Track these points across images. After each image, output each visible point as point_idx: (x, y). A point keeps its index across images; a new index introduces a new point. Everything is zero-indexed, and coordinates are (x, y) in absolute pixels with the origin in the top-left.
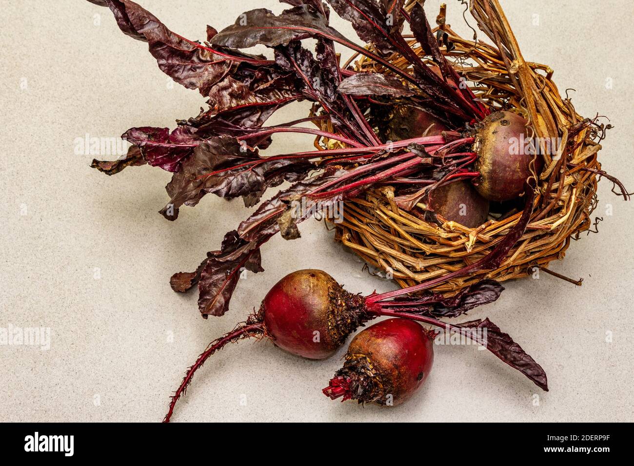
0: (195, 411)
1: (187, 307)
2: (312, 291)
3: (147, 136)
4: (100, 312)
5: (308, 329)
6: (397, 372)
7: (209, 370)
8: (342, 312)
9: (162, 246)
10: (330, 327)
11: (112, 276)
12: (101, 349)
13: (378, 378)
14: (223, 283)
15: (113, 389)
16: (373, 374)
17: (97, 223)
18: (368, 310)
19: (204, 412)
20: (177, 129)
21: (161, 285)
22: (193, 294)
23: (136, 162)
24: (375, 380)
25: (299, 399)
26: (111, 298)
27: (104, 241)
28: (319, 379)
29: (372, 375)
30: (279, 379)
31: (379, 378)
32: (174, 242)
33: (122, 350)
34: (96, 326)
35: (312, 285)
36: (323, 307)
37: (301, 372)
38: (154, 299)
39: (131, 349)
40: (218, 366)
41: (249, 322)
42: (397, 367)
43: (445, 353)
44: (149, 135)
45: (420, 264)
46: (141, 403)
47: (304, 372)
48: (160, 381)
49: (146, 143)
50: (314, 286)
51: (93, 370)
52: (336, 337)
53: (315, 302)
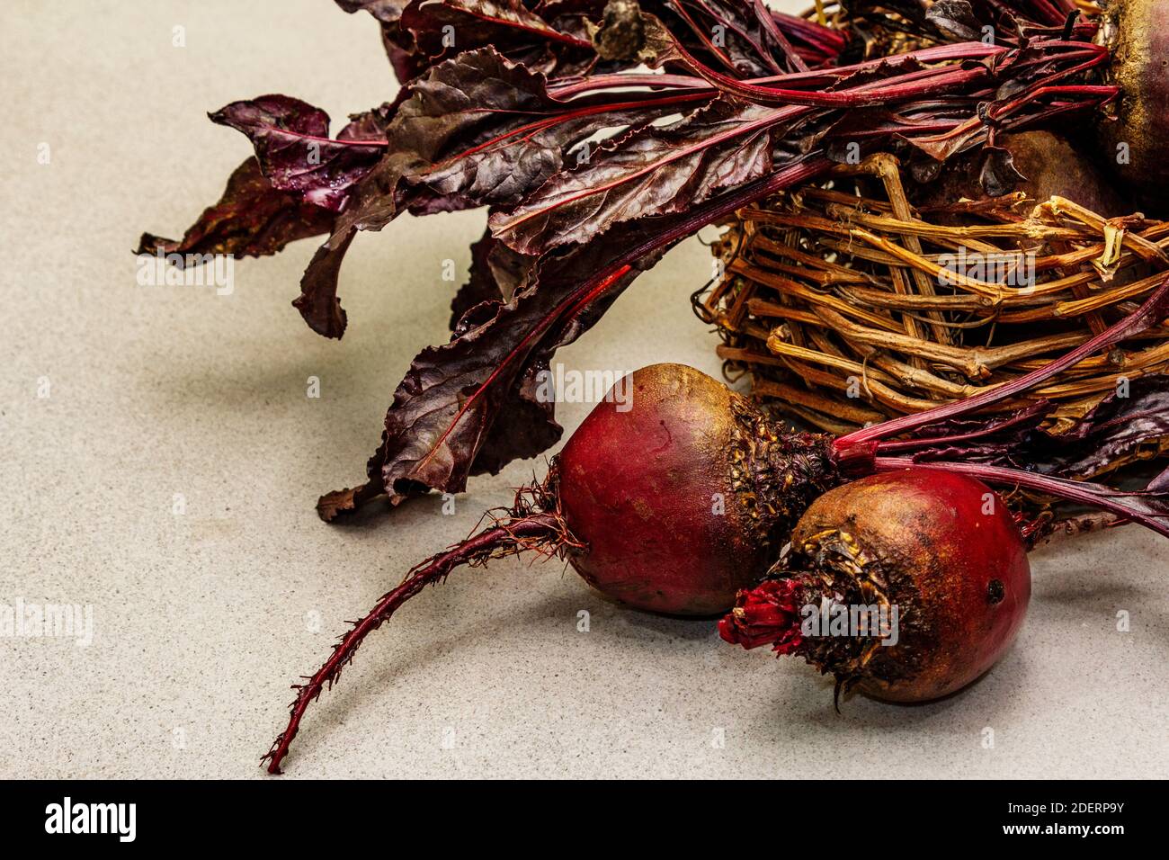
0: (363, 740)
1: (357, 551)
2: (687, 390)
3: (274, 121)
4: (126, 563)
5: (679, 487)
6: (928, 557)
7: (408, 660)
8: (768, 452)
9: (303, 448)
10: (737, 484)
11: (167, 502)
12: (118, 628)
13: (874, 578)
14: (450, 420)
15: (140, 702)
16: (862, 568)
17: (143, 416)
18: (841, 455)
19: (386, 741)
20: (349, 126)
21: (293, 514)
22: (376, 527)
23: (250, 244)
24: (867, 584)
25: (657, 713)
26: (159, 539)
27: (156, 444)
28: (712, 673)
29: (858, 570)
30: (599, 675)
31: (878, 576)
32: (335, 442)
33: (175, 629)
34: (111, 587)
35: (685, 378)
36: (717, 427)
37: (662, 661)
38: (273, 537)
39: (200, 627)
40: (434, 653)
41: (520, 511)
42: (928, 543)
43: (1062, 619)
44: (278, 120)
45: (978, 360)
46: (213, 727)
47: (671, 661)
48: (271, 685)
49: (269, 134)
50: (691, 381)
51: (91, 667)
52: (754, 515)
53: (696, 414)
